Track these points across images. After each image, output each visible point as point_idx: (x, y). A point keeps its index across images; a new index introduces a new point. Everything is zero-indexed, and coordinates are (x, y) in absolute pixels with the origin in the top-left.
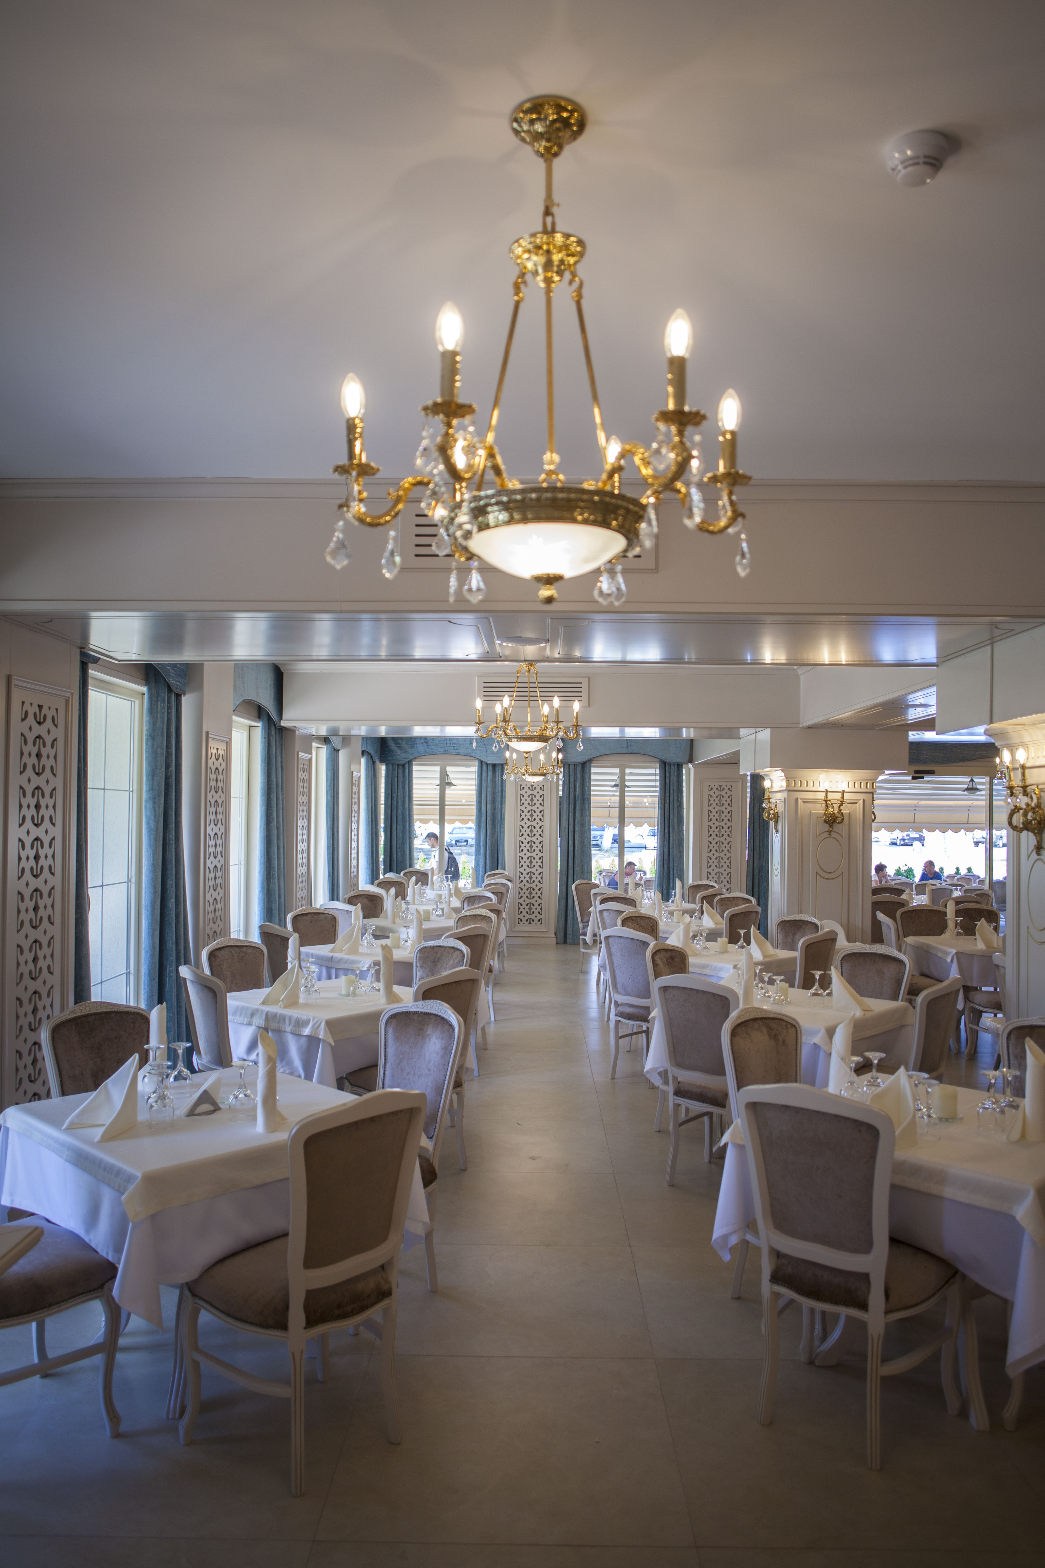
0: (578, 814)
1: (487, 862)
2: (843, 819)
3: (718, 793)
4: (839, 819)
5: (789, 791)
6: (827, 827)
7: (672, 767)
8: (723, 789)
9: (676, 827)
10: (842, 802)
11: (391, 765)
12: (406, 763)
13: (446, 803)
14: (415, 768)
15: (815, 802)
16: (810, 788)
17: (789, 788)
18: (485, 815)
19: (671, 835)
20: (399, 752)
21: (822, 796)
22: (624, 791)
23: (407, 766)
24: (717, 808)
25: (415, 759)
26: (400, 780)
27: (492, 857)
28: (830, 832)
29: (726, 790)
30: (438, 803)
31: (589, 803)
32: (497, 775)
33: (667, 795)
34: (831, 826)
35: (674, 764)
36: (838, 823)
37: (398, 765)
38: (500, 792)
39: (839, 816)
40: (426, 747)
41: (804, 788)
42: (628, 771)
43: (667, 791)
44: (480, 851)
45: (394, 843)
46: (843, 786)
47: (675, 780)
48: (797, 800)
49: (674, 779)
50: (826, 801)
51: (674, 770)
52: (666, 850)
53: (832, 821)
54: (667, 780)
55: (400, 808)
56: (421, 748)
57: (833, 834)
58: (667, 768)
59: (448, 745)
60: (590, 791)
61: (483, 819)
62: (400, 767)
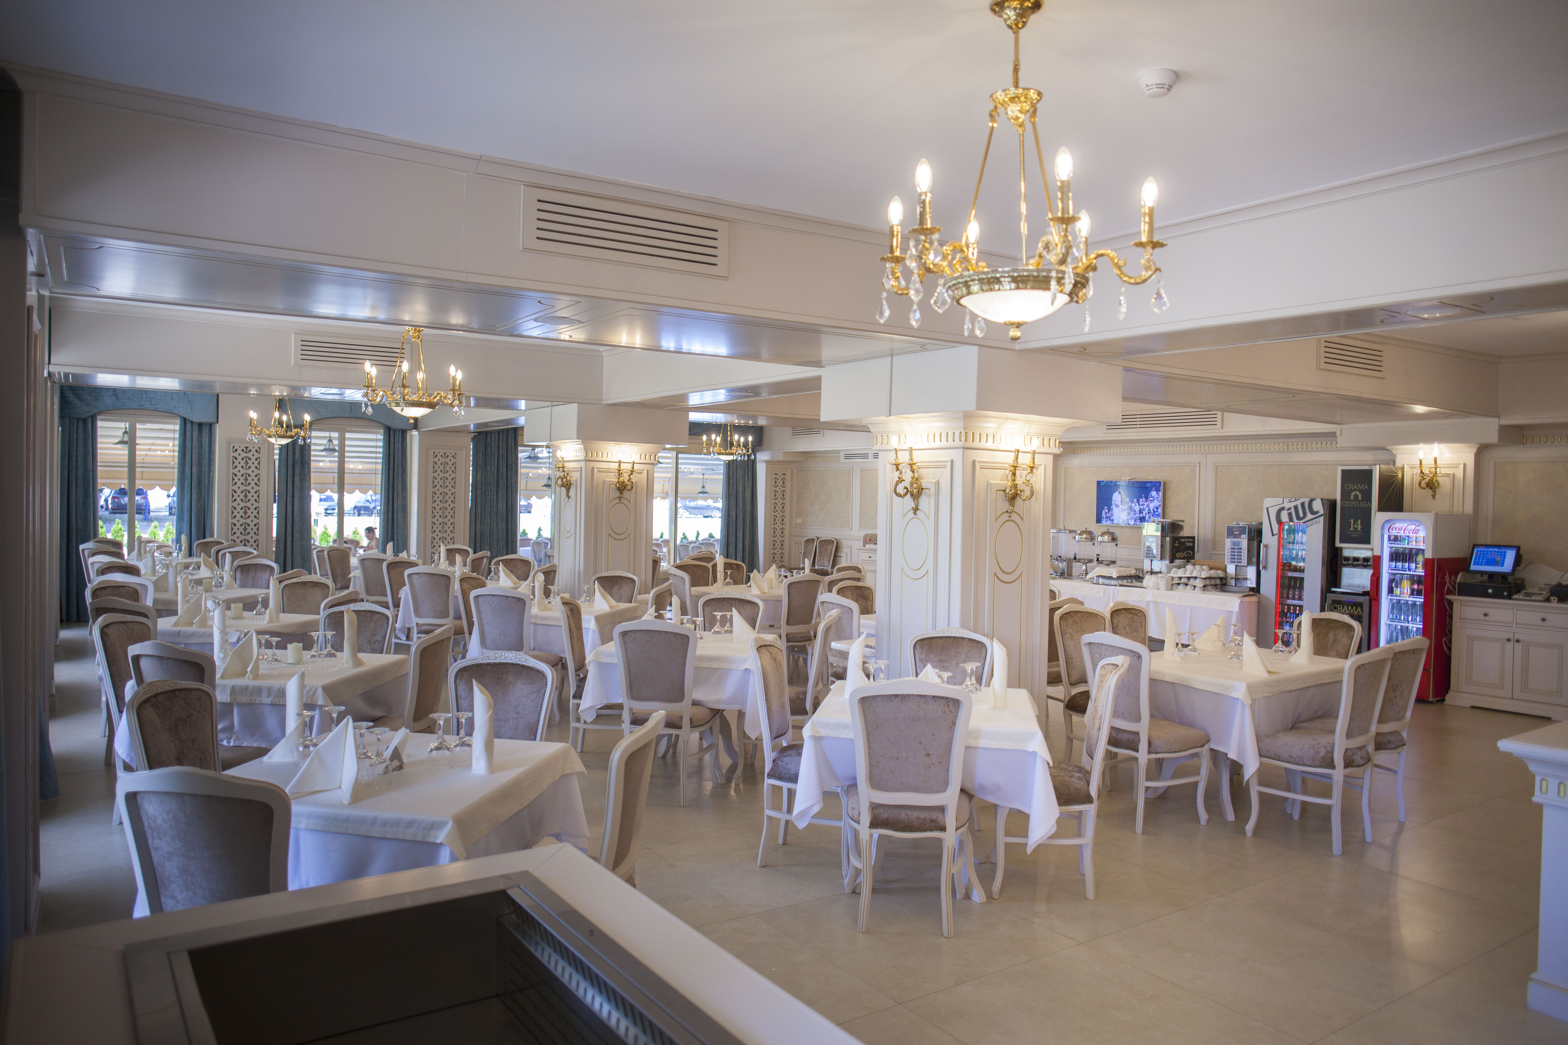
0: (297, 479)
1: (193, 529)
2: (632, 487)
3: (442, 460)
4: (629, 487)
5: (587, 461)
6: (618, 494)
7: (397, 433)
8: (448, 456)
9: (400, 493)
10: (632, 472)
11: (68, 419)
12: (89, 417)
13: (137, 465)
14: (100, 424)
15: (608, 471)
16: (605, 459)
17: (587, 459)
18: (190, 479)
19: (395, 501)
20: (79, 404)
21: (616, 466)
22: (344, 457)
23: (89, 421)
24: (442, 475)
25: (100, 413)
26: (81, 436)
27: (198, 524)
28: (620, 498)
29: (450, 457)
30: (127, 465)
31: (309, 467)
32: (204, 435)
33: (392, 461)
34: (621, 493)
35: (399, 430)
36: (628, 490)
37: (78, 420)
38: (207, 453)
39: (629, 484)
40: (115, 400)
41: (599, 458)
42: (348, 435)
43: (392, 457)
44: (183, 517)
45: (73, 508)
46: (635, 458)
47: (400, 446)
48: (593, 469)
49: (398, 445)
50: (619, 471)
51: (399, 437)
52: (390, 516)
53: (622, 488)
54: (392, 446)
55: (81, 468)
56: (109, 400)
57: (623, 500)
58: (392, 434)
59: (144, 399)
60: (310, 456)
61: (187, 483)
62: (81, 422)
